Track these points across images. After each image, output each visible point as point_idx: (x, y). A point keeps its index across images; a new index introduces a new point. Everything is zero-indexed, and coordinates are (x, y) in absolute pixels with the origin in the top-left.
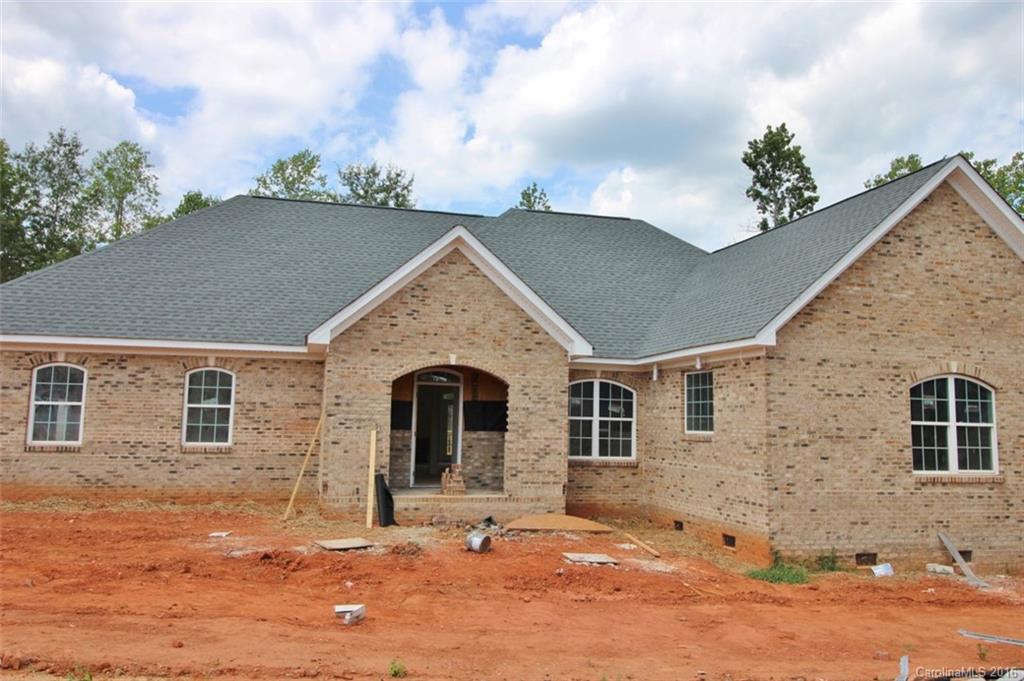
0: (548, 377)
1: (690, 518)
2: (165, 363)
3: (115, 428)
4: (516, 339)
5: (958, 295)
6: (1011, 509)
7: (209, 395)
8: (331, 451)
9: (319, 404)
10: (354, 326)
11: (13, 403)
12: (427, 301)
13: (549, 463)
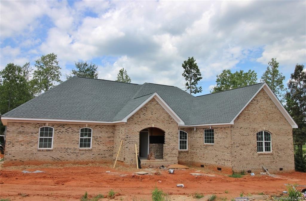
0: (174, 130)
1: (206, 164)
2: (75, 126)
3: (62, 144)
4: (167, 121)
5: (265, 113)
6: (275, 160)
7: (86, 135)
9: (113, 137)
10: (131, 117)
11: (34, 137)
12: (147, 111)
13: (174, 152)
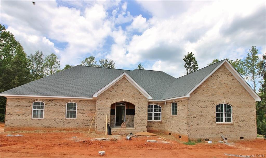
0: (143, 104)
1: (172, 132)
2: (62, 101)
3: (51, 115)
4: (137, 96)
5: (225, 87)
6: (235, 130)
7: (71, 108)
8: (98, 119)
9: (95, 110)
10: (103, 93)
11: (29, 110)
12: (118, 88)
13: (143, 122)
